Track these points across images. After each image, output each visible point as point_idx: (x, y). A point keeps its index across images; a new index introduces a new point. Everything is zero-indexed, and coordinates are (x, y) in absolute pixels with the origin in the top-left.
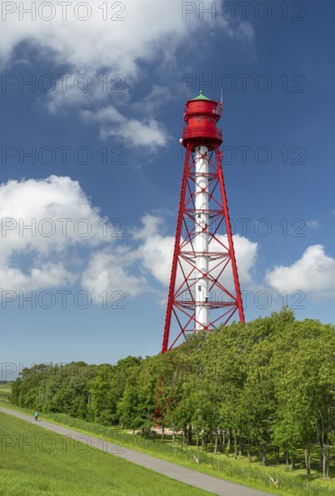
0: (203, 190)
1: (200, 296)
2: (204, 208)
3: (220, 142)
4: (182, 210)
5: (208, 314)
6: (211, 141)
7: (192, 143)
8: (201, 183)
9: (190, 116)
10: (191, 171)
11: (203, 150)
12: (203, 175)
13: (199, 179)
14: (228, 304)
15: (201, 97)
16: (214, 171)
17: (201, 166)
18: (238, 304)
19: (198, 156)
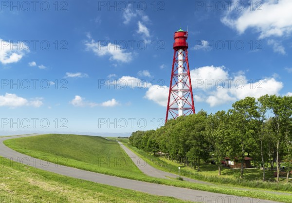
0: (181, 66)
1: (180, 106)
2: (181, 73)
3: (187, 47)
4: (173, 74)
5: (183, 112)
6: (184, 47)
7: (177, 49)
8: (180, 63)
9: (175, 38)
10: (176, 59)
11: (181, 51)
12: (181, 60)
13: (179, 62)
14: (190, 108)
15: (181, 30)
16: (185, 59)
17: (180, 57)
18: (193, 108)
19: (179, 53)
